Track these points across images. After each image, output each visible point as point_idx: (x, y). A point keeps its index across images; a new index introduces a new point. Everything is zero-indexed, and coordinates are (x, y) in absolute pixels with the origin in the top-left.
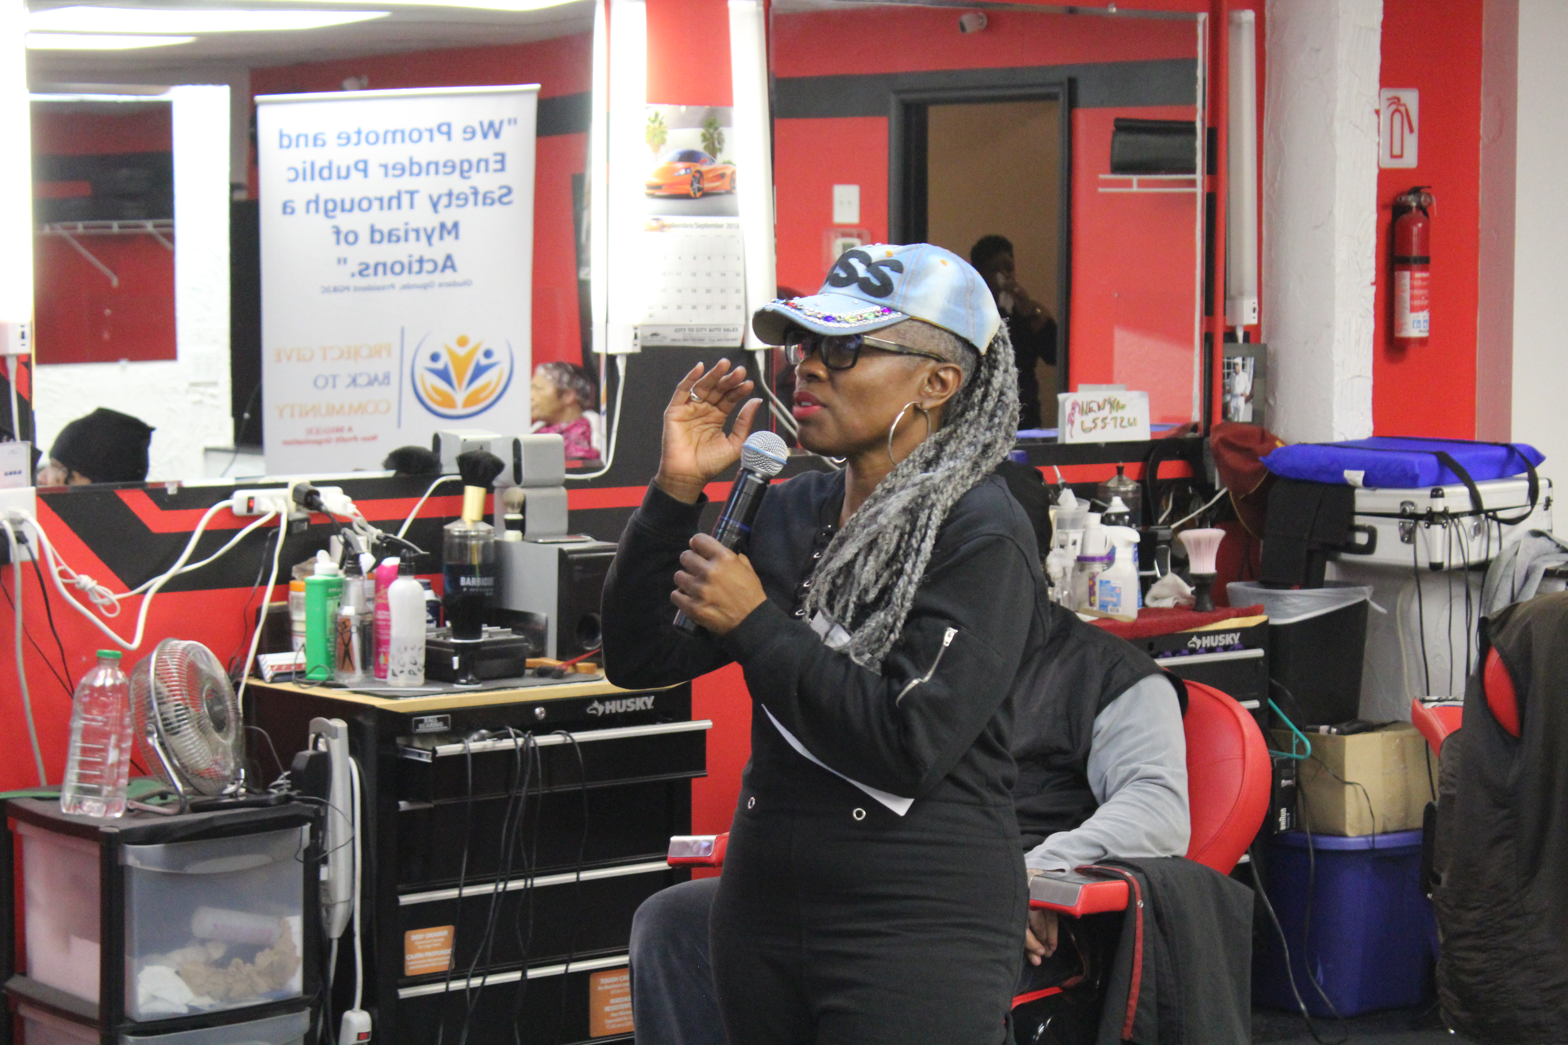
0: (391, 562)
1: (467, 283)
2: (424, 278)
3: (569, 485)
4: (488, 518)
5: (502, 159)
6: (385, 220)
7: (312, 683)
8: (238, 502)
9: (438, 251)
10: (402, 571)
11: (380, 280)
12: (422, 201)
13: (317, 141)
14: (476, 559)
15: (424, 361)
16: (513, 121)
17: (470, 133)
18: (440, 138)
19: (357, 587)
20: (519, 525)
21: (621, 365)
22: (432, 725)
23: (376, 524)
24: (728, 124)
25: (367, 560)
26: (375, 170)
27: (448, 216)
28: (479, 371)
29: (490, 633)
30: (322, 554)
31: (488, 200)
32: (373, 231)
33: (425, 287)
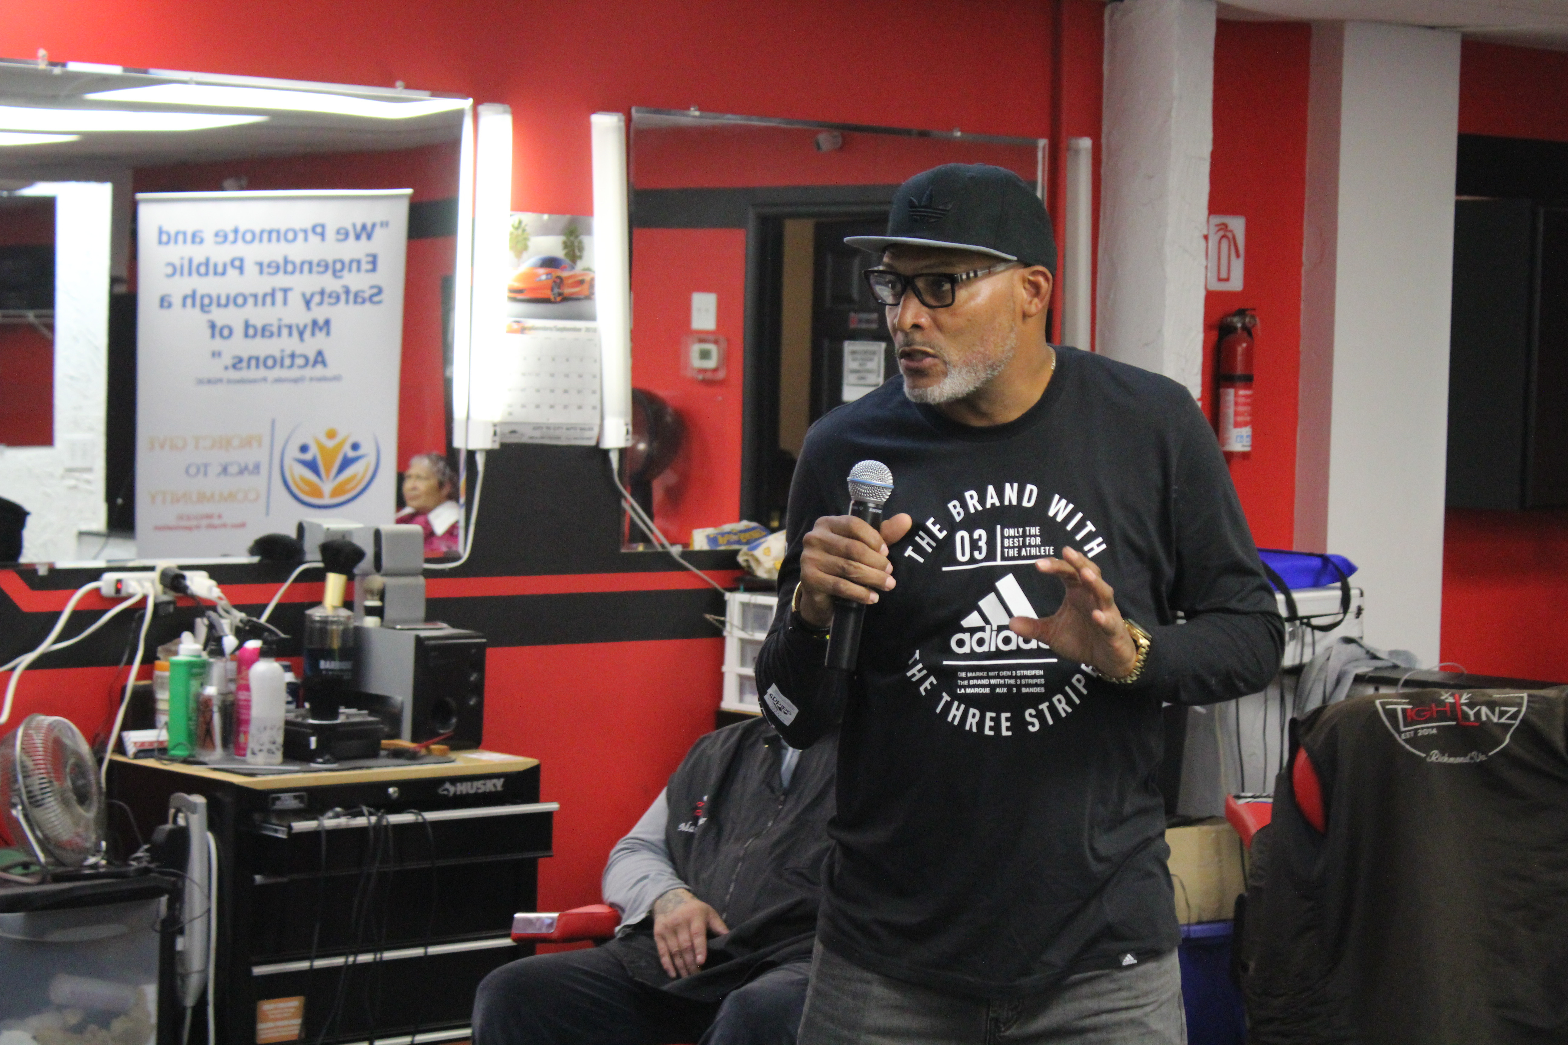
0: (253, 644)
1: (337, 378)
2: (295, 373)
3: (428, 574)
4: (348, 604)
5: (374, 260)
6: (260, 316)
7: (173, 760)
8: (106, 584)
9: (310, 346)
10: (263, 653)
11: (253, 373)
12: (295, 299)
13: (196, 238)
14: (336, 644)
15: (293, 452)
16: (385, 224)
17: (343, 234)
18: (314, 239)
19: (219, 668)
20: (378, 612)
21: (480, 460)
22: (289, 802)
23: (240, 608)
24: (589, 232)
25: (230, 642)
26: (250, 268)
27: (320, 313)
28: (346, 463)
29: (347, 715)
30: (186, 636)
31: (358, 298)
32: (247, 325)
33: (296, 381)
